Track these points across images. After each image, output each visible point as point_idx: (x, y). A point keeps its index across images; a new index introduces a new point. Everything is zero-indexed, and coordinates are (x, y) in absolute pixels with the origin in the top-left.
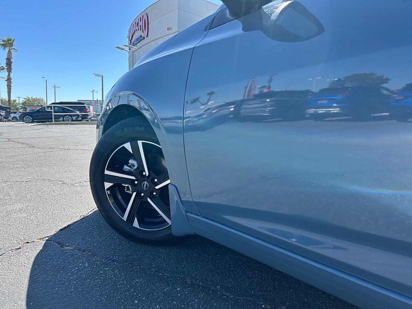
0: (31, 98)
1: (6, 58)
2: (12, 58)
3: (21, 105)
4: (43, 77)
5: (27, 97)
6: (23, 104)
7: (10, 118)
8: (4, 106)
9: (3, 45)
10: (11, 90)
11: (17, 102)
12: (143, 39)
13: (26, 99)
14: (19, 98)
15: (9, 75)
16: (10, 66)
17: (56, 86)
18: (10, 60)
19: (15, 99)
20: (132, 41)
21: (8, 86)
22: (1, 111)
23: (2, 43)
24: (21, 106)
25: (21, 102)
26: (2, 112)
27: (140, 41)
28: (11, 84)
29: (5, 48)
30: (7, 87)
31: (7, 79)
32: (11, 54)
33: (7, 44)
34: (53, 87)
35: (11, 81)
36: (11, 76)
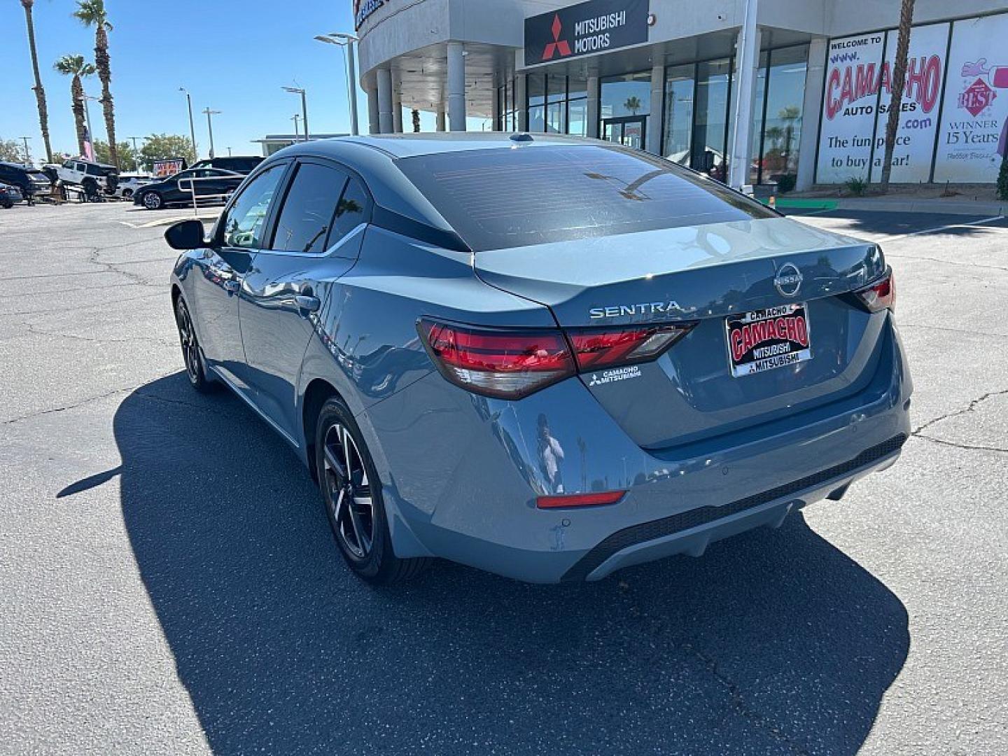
0: (160, 137)
1: (95, 47)
2: (107, 48)
3: (141, 155)
4: (181, 89)
5: (154, 136)
6: (144, 152)
7: (118, 193)
8: (101, 165)
9: (83, 16)
10: (115, 124)
11: (132, 147)
12: (379, 6)
13: (152, 140)
14: (134, 138)
15: (106, 88)
16: (107, 66)
17: (210, 110)
18: (104, 51)
19: (125, 142)
20: (360, 6)
21: (106, 114)
22: (99, 177)
23: (82, 10)
24: (141, 158)
25: (140, 147)
26: (101, 180)
27: (373, 11)
28: (112, 109)
29: (88, 22)
30: (104, 118)
31: (101, 99)
32: (104, 36)
33: (92, 13)
34: (205, 112)
35: (111, 102)
36: (110, 90)
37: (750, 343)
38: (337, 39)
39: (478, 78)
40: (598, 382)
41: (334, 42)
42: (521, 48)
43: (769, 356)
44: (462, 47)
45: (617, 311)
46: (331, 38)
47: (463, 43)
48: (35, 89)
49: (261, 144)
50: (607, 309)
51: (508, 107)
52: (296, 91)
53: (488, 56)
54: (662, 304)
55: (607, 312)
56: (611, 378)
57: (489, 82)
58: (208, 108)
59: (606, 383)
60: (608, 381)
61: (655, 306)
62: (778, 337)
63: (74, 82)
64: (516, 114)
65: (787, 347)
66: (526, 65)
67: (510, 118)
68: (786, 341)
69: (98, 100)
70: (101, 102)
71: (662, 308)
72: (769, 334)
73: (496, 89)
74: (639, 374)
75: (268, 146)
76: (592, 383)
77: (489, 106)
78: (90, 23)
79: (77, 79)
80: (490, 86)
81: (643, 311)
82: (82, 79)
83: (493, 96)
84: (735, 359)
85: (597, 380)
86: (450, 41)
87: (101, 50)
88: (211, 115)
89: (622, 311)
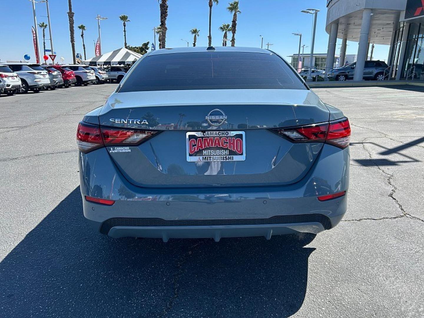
1: (232, 20)
9: (230, 9)
15: (233, 36)
16: (235, 28)
17: (269, 44)
18: (235, 22)
23: (230, 6)
32: (236, 16)
33: (234, 7)
34: (267, 45)
35: (234, 41)
36: (235, 37)
37: (201, 146)
38: (311, 12)
39: (383, 26)
40: (113, 151)
41: (310, 13)
42: (404, 11)
43: (214, 155)
44: (371, 11)
45: (120, 121)
46: (307, 11)
47: (372, 9)
48: (209, 37)
49: (291, 57)
50: (116, 119)
51: (399, 40)
52: (298, 34)
53: (393, 15)
54: (139, 121)
55: (116, 121)
56: (118, 150)
57: (392, 27)
58: (268, 43)
59: (116, 152)
60: (117, 152)
61: (136, 121)
62: (221, 146)
63: (225, 34)
64: (402, 43)
65: (227, 152)
66: (405, 19)
67: (399, 44)
68: (227, 149)
69: (230, 41)
70: (231, 41)
71: (139, 122)
72: (215, 143)
73: (395, 31)
74: (130, 151)
75: (294, 58)
76: (111, 152)
77: (390, 39)
78: (232, 12)
79: (226, 33)
80: (392, 30)
81: (131, 122)
82: (228, 33)
83: (393, 35)
84: (190, 153)
85: (113, 150)
86: (365, 9)
87: (234, 22)
88: (269, 46)
89: (122, 121)
